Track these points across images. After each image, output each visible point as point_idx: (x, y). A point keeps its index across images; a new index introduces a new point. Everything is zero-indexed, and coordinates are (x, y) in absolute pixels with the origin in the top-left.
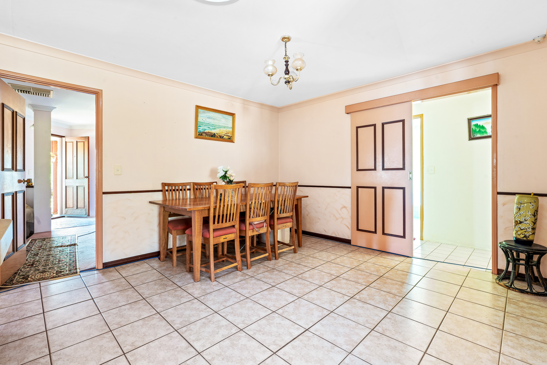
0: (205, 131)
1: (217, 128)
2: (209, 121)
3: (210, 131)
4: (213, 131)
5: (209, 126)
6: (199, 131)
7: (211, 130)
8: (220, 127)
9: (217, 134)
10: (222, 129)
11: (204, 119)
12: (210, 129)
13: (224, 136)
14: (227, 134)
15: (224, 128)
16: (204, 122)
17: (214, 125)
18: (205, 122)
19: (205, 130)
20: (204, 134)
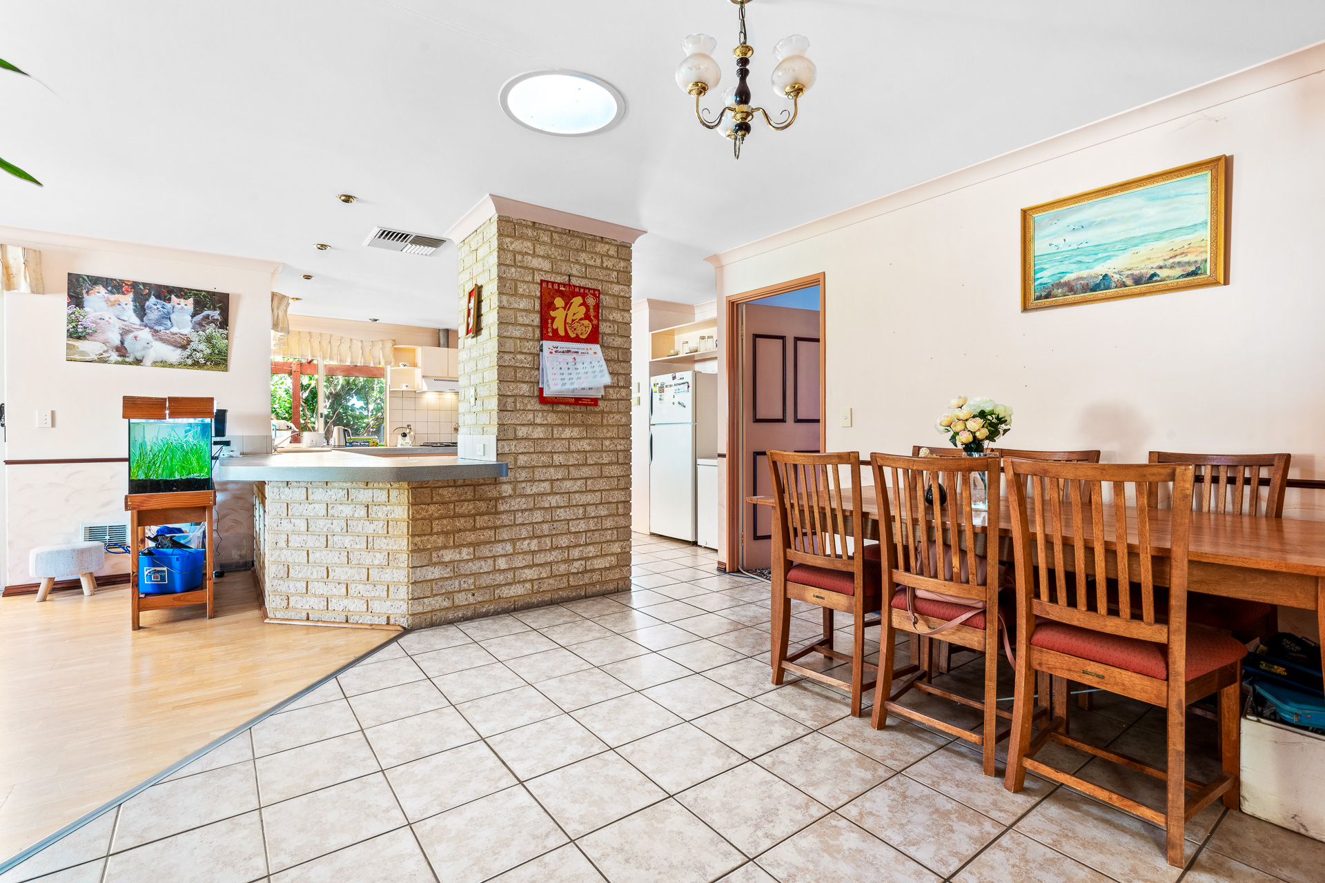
0: (1062, 281)
1: (1116, 253)
2: (1074, 239)
3: (1084, 273)
4: (1099, 269)
5: (1079, 258)
6: (1041, 284)
7: (1087, 268)
8: (1137, 241)
9: (1120, 273)
10: (1143, 250)
11: (1059, 241)
12: (1084, 266)
13: (1158, 272)
14: (1177, 260)
15: (1158, 239)
16: (1059, 250)
17: (1105, 247)
18: (1063, 249)
19: (1061, 278)
20: (1060, 290)
